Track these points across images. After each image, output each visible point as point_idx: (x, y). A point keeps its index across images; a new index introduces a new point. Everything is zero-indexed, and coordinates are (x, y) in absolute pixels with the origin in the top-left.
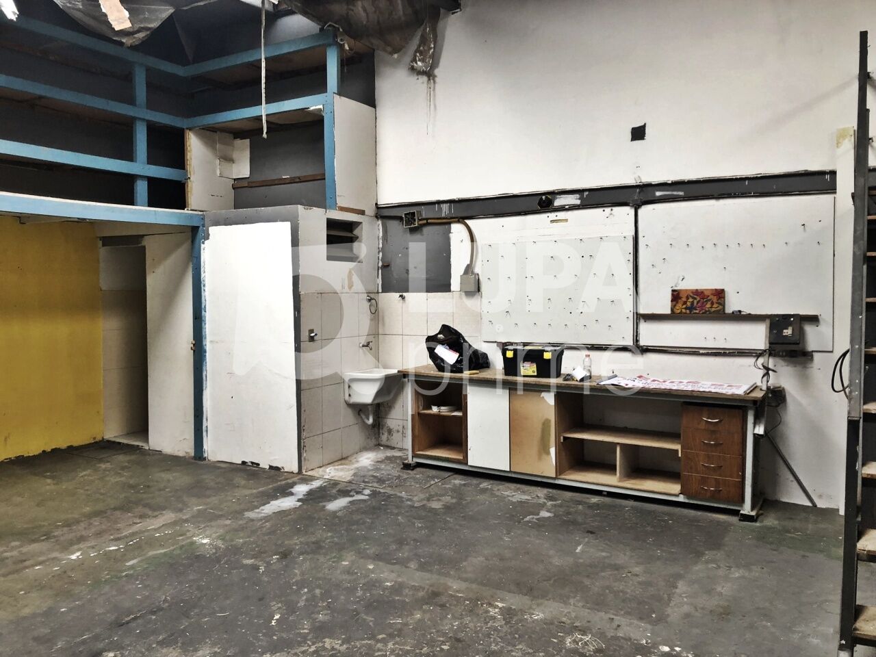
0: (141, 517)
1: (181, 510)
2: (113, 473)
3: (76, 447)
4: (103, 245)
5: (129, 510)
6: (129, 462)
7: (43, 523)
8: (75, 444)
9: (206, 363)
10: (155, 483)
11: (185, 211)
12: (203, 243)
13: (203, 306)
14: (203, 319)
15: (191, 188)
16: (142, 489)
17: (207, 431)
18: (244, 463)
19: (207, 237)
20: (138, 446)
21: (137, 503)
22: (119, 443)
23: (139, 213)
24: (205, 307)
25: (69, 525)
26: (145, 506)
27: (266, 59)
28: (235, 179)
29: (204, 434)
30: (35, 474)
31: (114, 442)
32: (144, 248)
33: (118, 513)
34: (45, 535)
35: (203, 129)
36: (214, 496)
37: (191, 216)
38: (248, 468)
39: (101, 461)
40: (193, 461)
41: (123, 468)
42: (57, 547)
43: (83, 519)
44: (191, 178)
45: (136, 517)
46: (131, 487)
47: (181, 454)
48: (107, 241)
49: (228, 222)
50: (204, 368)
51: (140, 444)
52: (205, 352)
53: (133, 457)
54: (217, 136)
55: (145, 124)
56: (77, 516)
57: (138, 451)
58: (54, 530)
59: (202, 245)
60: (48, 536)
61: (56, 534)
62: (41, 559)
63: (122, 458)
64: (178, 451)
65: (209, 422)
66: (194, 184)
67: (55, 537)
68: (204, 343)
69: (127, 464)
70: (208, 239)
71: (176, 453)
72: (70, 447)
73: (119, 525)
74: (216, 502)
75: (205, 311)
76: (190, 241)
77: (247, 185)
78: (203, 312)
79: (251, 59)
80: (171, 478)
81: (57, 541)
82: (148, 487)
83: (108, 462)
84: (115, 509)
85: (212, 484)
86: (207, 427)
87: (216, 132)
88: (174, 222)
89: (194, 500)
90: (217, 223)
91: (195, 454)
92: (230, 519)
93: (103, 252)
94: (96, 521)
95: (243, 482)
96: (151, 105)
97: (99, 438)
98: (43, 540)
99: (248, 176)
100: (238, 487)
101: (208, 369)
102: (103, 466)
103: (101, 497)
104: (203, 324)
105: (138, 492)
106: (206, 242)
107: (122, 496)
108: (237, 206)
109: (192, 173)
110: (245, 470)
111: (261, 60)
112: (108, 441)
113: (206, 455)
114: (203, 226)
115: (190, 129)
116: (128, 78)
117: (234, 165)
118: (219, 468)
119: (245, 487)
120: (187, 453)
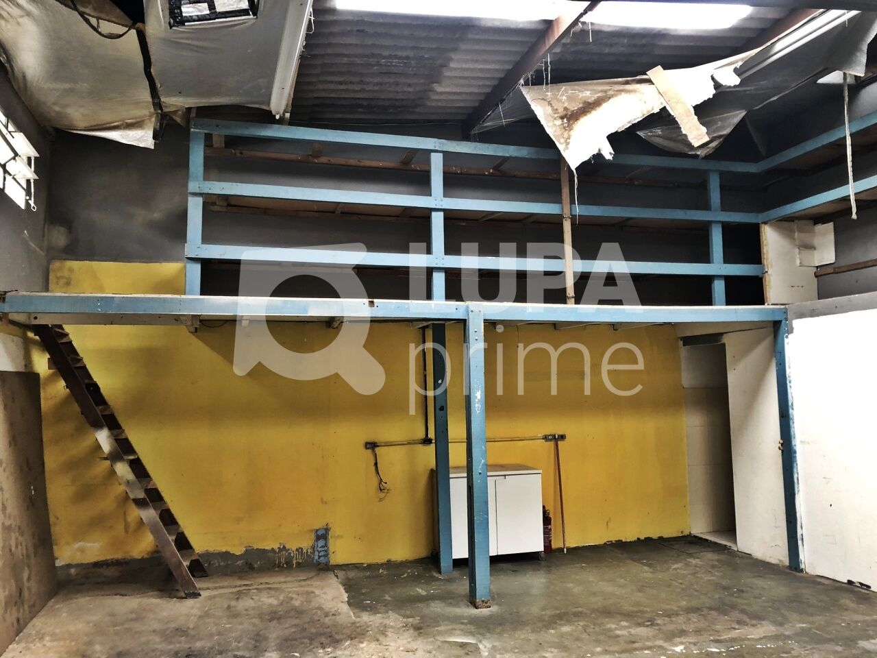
0: (739, 622)
1: (781, 624)
2: (703, 571)
3: (666, 538)
4: (684, 345)
5: (725, 613)
6: (718, 561)
7: (645, 609)
8: (666, 536)
9: (797, 465)
10: (749, 589)
11: (766, 306)
12: (787, 337)
13: (790, 404)
14: (791, 417)
15: (769, 282)
16: (735, 592)
17: (802, 539)
18: (850, 582)
19: (791, 331)
20: (726, 546)
21: (734, 607)
22: (707, 540)
23: (717, 313)
24: (792, 405)
25: (669, 616)
26: (743, 611)
27: (851, 135)
28: (817, 267)
29: (800, 542)
30: (634, 560)
31: (701, 538)
32: (724, 345)
33: (714, 613)
34: (649, 621)
35: (781, 220)
36: (818, 615)
37: (773, 310)
38: (857, 589)
39: (690, 555)
40: (788, 571)
41: (713, 567)
42: (661, 636)
43: (681, 613)
44: (769, 272)
45: (733, 621)
46: (725, 588)
47: (773, 561)
48: (688, 341)
49: (813, 313)
50: (795, 470)
51: (728, 544)
52: (795, 452)
53: (722, 557)
54: (794, 225)
55: (720, 226)
56: (675, 608)
57: (726, 551)
58: (656, 618)
59: (786, 340)
60: (652, 623)
61: (659, 622)
62: (649, 644)
63: (710, 556)
64: (770, 557)
65: (804, 530)
66: (772, 278)
67: (658, 625)
68: (793, 443)
69: (717, 563)
70: (792, 332)
71: (768, 560)
72: (661, 538)
73: (717, 627)
74: (822, 623)
75: (793, 409)
76: (772, 336)
77: (832, 271)
78: (790, 410)
79: (833, 139)
80: (766, 587)
81: (660, 630)
82: (742, 591)
83: (698, 558)
84: (710, 608)
85: (813, 601)
86: (802, 535)
87: (793, 221)
88: (755, 318)
89: (795, 616)
90: (801, 315)
91: (790, 563)
92: (841, 646)
93: (684, 351)
94: (694, 617)
95: (852, 605)
96: (725, 207)
97: (686, 533)
98: (648, 626)
99: (833, 262)
100: (846, 610)
101: (799, 471)
102: (693, 561)
103: (696, 593)
104: (791, 424)
105: (732, 595)
106: (790, 336)
107: (717, 596)
108: (822, 295)
109: (769, 266)
110: (852, 592)
111: (845, 137)
112: (695, 537)
113: (802, 566)
114: (786, 320)
115: (765, 223)
116: (703, 187)
117: (815, 252)
118: (820, 583)
119: (854, 611)
120: (780, 561)
